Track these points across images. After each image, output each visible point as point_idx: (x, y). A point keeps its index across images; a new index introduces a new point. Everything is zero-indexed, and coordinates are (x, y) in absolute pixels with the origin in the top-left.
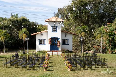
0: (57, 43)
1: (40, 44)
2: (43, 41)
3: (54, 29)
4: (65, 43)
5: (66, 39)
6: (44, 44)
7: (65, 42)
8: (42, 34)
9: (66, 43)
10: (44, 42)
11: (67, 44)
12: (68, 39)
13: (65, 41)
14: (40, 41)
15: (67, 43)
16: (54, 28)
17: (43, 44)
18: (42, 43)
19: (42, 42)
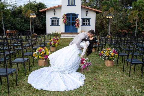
0: (75, 22)
1: (52, 24)
2: (56, 20)
5: (87, 19)
6: (58, 24)
8: (54, 11)
9: (87, 23)
12: (90, 19)
13: (85, 21)
14: (52, 20)
17: (56, 24)
19: (55, 22)
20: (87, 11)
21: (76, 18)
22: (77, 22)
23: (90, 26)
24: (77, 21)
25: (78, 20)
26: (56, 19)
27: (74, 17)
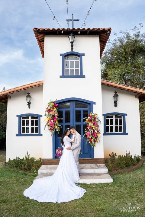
0: (85, 126)
1: (23, 132)
2: (33, 121)
3: (72, 66)
4: (112, 131)
6: (37, 131)
7: (112, 124)
8: (29, 96)
9: (116, 127)
10: (37, 124)
11: (121, 130)
12: (124, 115)
13: (111, 120)
14: (24, 121)
15: (121, 127)
16: (72, 62)
17: (33, 132)
18: (27, 128)
19: (30, 126)
20: (116, 96)
21: (86, 114)
22: (90, 124)
23: (125, 133)
24: (90, 120)
25: (95, 118)
26: (32, 118)
27: (82, 110)
